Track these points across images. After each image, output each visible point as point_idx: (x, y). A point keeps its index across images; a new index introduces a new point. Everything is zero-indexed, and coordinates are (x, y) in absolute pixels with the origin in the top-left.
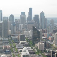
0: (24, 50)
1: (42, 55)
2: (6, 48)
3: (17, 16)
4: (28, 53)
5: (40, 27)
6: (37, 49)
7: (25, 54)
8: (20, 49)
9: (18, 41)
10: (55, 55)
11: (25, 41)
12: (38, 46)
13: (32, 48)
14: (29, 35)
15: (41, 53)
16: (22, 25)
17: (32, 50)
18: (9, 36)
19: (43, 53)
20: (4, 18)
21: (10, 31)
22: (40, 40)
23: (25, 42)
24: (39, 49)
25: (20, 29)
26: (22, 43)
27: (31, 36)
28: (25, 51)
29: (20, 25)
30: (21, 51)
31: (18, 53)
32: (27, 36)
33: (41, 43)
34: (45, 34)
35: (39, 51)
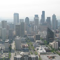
1: (57, 52)
2: (24, 47)
3: (32, 18)
11: (40, 41)
13: (47, 47)
14: (43, 35)
15: (56, 51)
16: (36, 26)
18: (25, 36)
20: (20, 20)
21: (26, 31)
22: (53, 39)
23: (40, 42)
24: (53, 47)
25: (34, 30)
27: (45, 36)
29: (34, 26)
30: (38, 49)
31: (35, 51)
32: (41, 36)
33: (55, 42)
35: (54, 49)
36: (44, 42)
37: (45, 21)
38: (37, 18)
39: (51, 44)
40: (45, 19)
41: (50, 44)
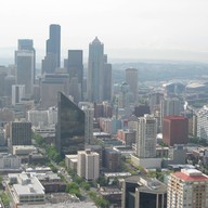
0: (26, 178)
1: (91, 194)
4: (40, 190)
5: (86, 95)
6: (73, 173)
7: (28, 192)
8: (11, 176)
9: (6, 145)
10: (136, 196)
11: (32, 147)
12: (76, 164)
13: (55, 171)
14: (46, 124)
15: (88, 189)
16: (22, 87)
17: (53, 176)
19: (93, 190)
22: (83, 142)
23: (30, 151)
24: (79, 174)
25: (14, 102)
26: (19, 153)
27: (52, 127)
28: (28, 182)
29: (14, 87)
30: (14, 181)
31: (4, 188)
32: (39, 128)
33: (88, 152)
34: (104, 121)
35: (79, 182)
36: (48, 152)
37: (62, 66)
38: (24, 54)
39: (73, 158)
40: (62, 60)
41: (67, 161)
